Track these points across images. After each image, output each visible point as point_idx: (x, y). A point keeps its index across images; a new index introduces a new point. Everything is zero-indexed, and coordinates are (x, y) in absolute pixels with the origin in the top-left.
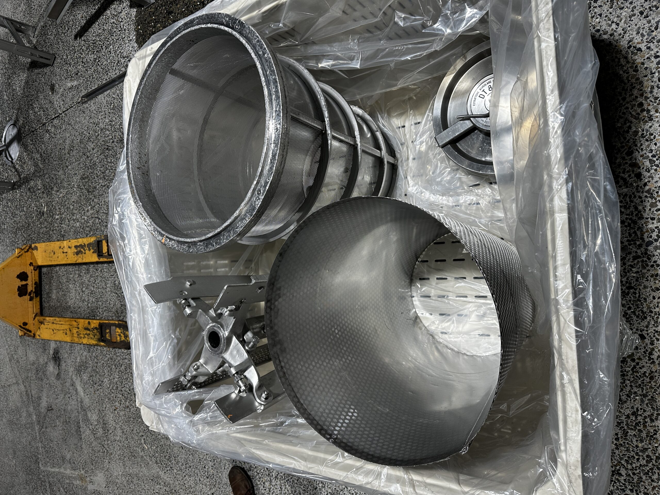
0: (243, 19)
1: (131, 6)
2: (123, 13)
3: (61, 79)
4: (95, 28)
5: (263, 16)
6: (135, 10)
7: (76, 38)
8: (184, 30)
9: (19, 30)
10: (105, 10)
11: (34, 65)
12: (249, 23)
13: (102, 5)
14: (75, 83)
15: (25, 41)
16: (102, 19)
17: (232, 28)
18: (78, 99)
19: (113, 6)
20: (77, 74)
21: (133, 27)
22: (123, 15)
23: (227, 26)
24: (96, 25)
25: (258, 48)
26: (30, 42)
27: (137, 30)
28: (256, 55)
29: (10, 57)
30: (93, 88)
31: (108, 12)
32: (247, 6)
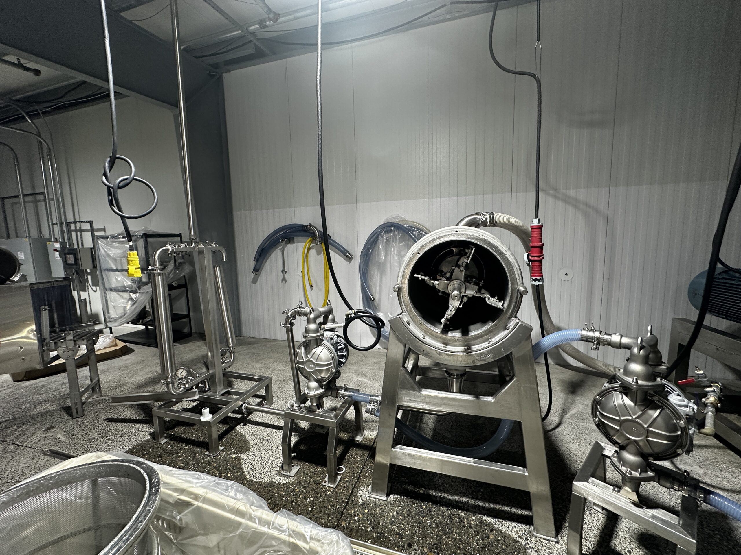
0: (162, 489)
1: (150, 434)
2: (143, 433)
3: (62, 429)
4: (120, 426)
5: (177, 501)
6: (149, 438)
7: (106, 419)
8: (133, 464)
9: (93, 389)
10: (138, 423)
11: (68, 410)
12: (162, 495)
13: (141, 420)
14: (63, 439)
15: (86, 395)
16: (129, 425)
17: (151, 488)
18: (46, 448)
19: (144, 425)
20: (73, 435)
21: (135, 444)
22: (141, 434)
23: (151, 484)
24: (123, 424)
25: (143, 514)
26: (87, 398)
27: (134, 447)
28: (136, 518)
29: (68, 394)
30: (64, 452)
31: (138, 425)
32: (176, 486)
